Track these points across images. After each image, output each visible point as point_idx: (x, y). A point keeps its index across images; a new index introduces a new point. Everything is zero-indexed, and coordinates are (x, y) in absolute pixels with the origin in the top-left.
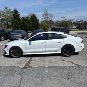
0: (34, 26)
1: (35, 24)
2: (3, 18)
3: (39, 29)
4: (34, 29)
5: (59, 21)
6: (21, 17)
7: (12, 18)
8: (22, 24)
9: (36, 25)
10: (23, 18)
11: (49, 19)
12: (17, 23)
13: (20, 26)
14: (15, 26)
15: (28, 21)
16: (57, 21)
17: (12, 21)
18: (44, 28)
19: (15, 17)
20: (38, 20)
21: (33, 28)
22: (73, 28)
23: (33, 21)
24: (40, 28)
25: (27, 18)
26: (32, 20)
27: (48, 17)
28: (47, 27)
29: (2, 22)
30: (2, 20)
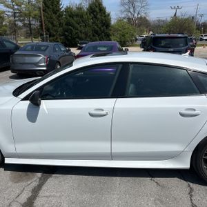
0: (96, 32)
1: (100, 26)
2: (18, 9)
3: (110, 40)
4: (98, 38)
5: (164, 19)
6: (65, 7)
7: (40, 8)
8: (66, 24)
9: (102, 29)
10: (68, 10)
11: (137, 12)
12: (52, 23)
13: (60, 30)
14: (48, 30)
15: (82, 17)
16: (159, 21)
17: (41, 17)
18: (123, 36)
19: (48, 8)
20: (109, 15)
21: (94, 36)
22: (202, 40)
23: (95, 17)
24: (112, 37)
25: (79, 8)
26: (92, 15)
27: (134, 7)
28: (133, 35)
29: (16, 19)
30: (15, 13)
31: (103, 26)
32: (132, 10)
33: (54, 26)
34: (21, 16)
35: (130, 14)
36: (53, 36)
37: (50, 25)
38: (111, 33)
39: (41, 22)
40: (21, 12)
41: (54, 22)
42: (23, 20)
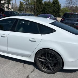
0: (54, 11)
1: (56, 9)
6: (44, 1)
8: (43, 8)
9: (57, 10)
13: (41, 10)
17: (35, 5)
19: (38, 1)
20: (60, 5)
23: (55, 5)
25: (49, 2)
26: (53, 5)
29: (27, 5)
30: (26, 3)
31: (57, 9)
32: (70, 3)
33: (39, 8)
34: (28, 4)
35: (69, 5)
36: (38, 12)
37: (37, 8)
38: (60, 12)
39: (35, 7)
40: (28, 3)
41: (39, 7)
42: (29, 6)
